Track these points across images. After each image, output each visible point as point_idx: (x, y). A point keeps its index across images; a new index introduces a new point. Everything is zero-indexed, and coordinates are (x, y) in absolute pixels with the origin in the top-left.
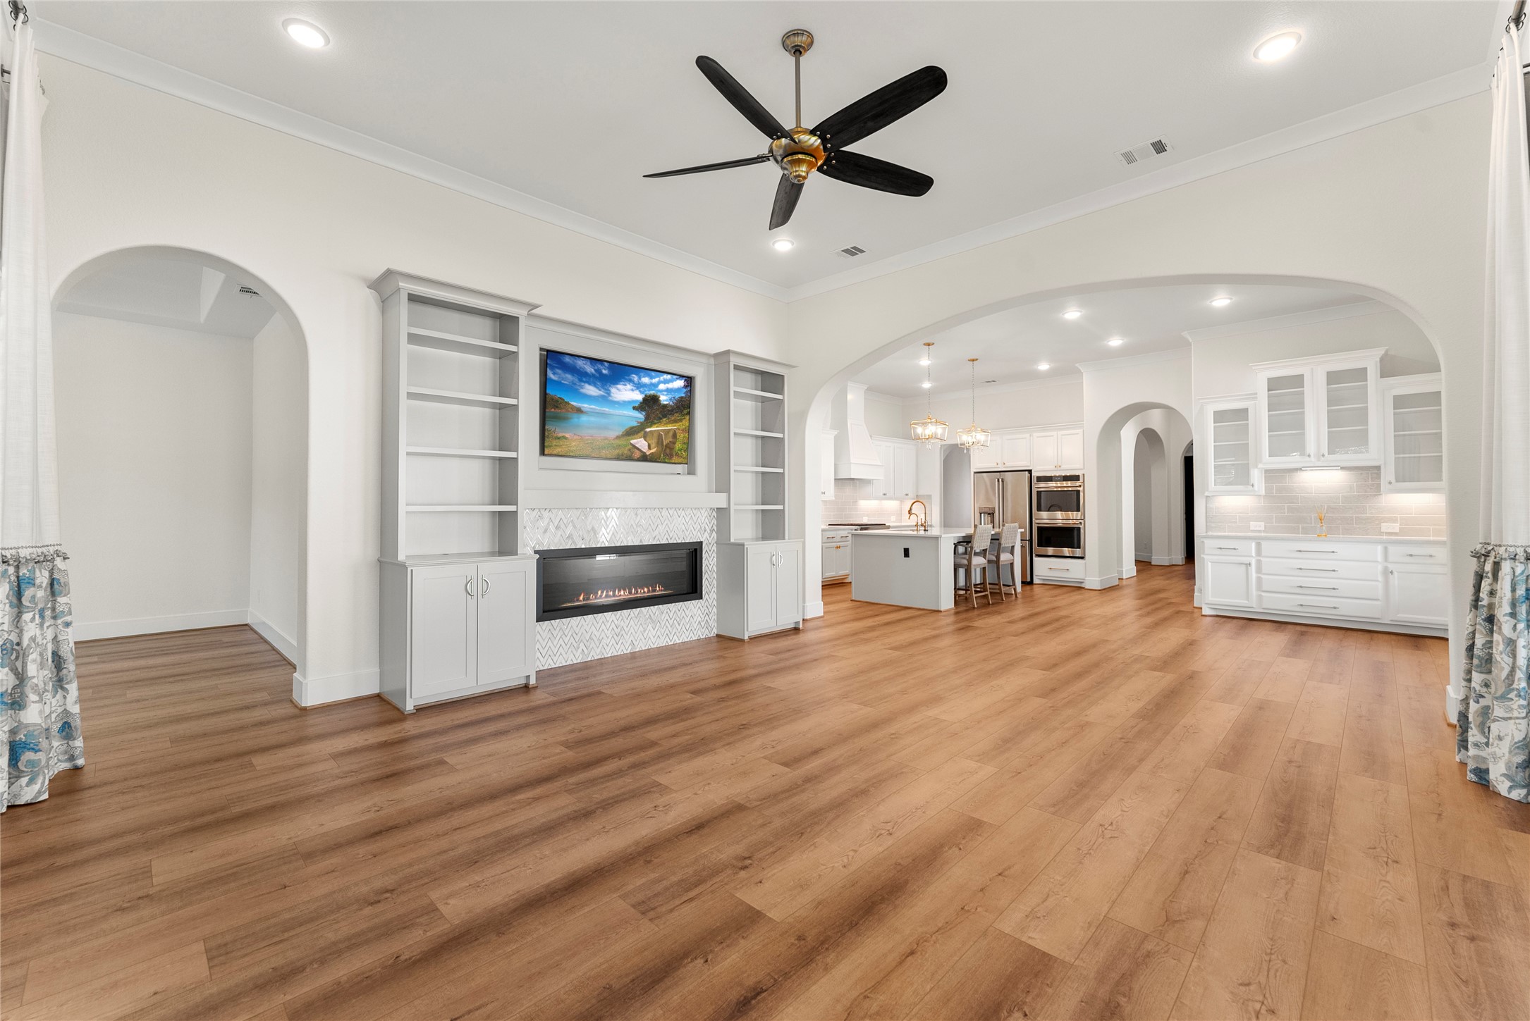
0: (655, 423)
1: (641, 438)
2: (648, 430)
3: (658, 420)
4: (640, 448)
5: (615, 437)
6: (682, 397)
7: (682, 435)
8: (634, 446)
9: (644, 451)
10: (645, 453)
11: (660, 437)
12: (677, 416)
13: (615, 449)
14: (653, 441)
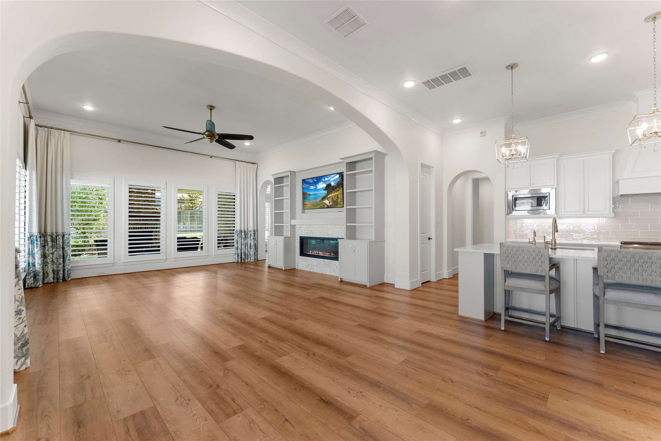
0: (331, 194)
2: (328, 196)
3: (331, 192)
5: (319, 201)
6: (339, 181)
7: (340, 196)
10: (328, 205)
11: (332, 198)
12: (337, 189)
13: (319, 205)
14: (330, 200)
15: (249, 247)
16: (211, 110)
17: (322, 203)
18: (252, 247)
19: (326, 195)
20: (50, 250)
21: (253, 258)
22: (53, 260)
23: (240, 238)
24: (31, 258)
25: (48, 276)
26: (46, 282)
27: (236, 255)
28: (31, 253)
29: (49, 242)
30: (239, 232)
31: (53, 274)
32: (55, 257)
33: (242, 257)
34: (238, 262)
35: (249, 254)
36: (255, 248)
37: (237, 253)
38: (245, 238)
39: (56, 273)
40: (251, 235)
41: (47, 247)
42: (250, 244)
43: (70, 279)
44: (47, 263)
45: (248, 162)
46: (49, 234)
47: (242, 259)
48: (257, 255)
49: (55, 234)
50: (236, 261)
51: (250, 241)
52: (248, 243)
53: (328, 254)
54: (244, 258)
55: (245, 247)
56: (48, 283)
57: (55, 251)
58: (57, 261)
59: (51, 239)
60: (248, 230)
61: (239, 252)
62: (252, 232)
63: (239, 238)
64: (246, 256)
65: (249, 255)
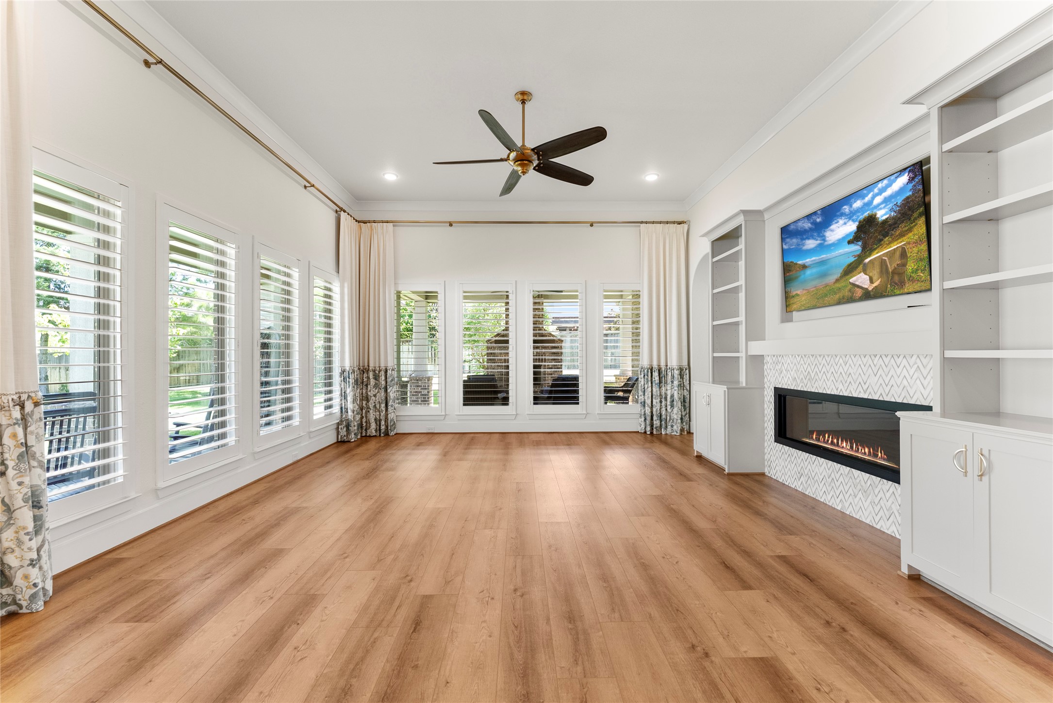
0: (875, 249)
1: (860, 272)
2: (867, 260)
3: (879, 243)
4: (860, 285)
5: (834, 281)
6: (908, 198)
7: (915, 250)
8: (854, 285)
9: (866, 287)
10: (867, 289)
11: (883, 263)
12: (903, 227)
13: (836, 294)
14: (875, 273)
15: (668, 403)
16: (523, 102)
17: (846, 286)
18: (675, 404)
19: (859, 256)
20: (372, 391)
21: (677, 427)
22: (375, 405)
23: (650, 383)
24: (343, 401)
25: (370, 427)
26: (368, 435)
27: (641, 418)
28: (343, 394)
29: (371, 380)
30: (648, 371)
31: (375, 424)
32: (378, 401)
33: (655, 423)
34: (645, 432)
35: (668, 418)
36: (684, 406)
37: (643, 413)
38: (660, 382)
39: (378, 423)
40: (673, 377)
41: (369, 386)
42: (672, 396)
43: (392, 433)
44: (369, 408)
45: (667, 223)
46: (371, 368)
47: (654, 426)
48: (690, 421)
49: (378, 369)
50: (641, 429)
51: (672, 390)
52: (666, 394)
53: (867, 450)
54: (659, 424)
55: (661, 402)
56: (370, 436)
57: (378, 393)
58: (380, 407)
59: (373, 375)
60: (667, 366)
61: (647, 411)
62: (675, 370)
63: (647, 382)
64: (663, 422)
65: (668, 420)
